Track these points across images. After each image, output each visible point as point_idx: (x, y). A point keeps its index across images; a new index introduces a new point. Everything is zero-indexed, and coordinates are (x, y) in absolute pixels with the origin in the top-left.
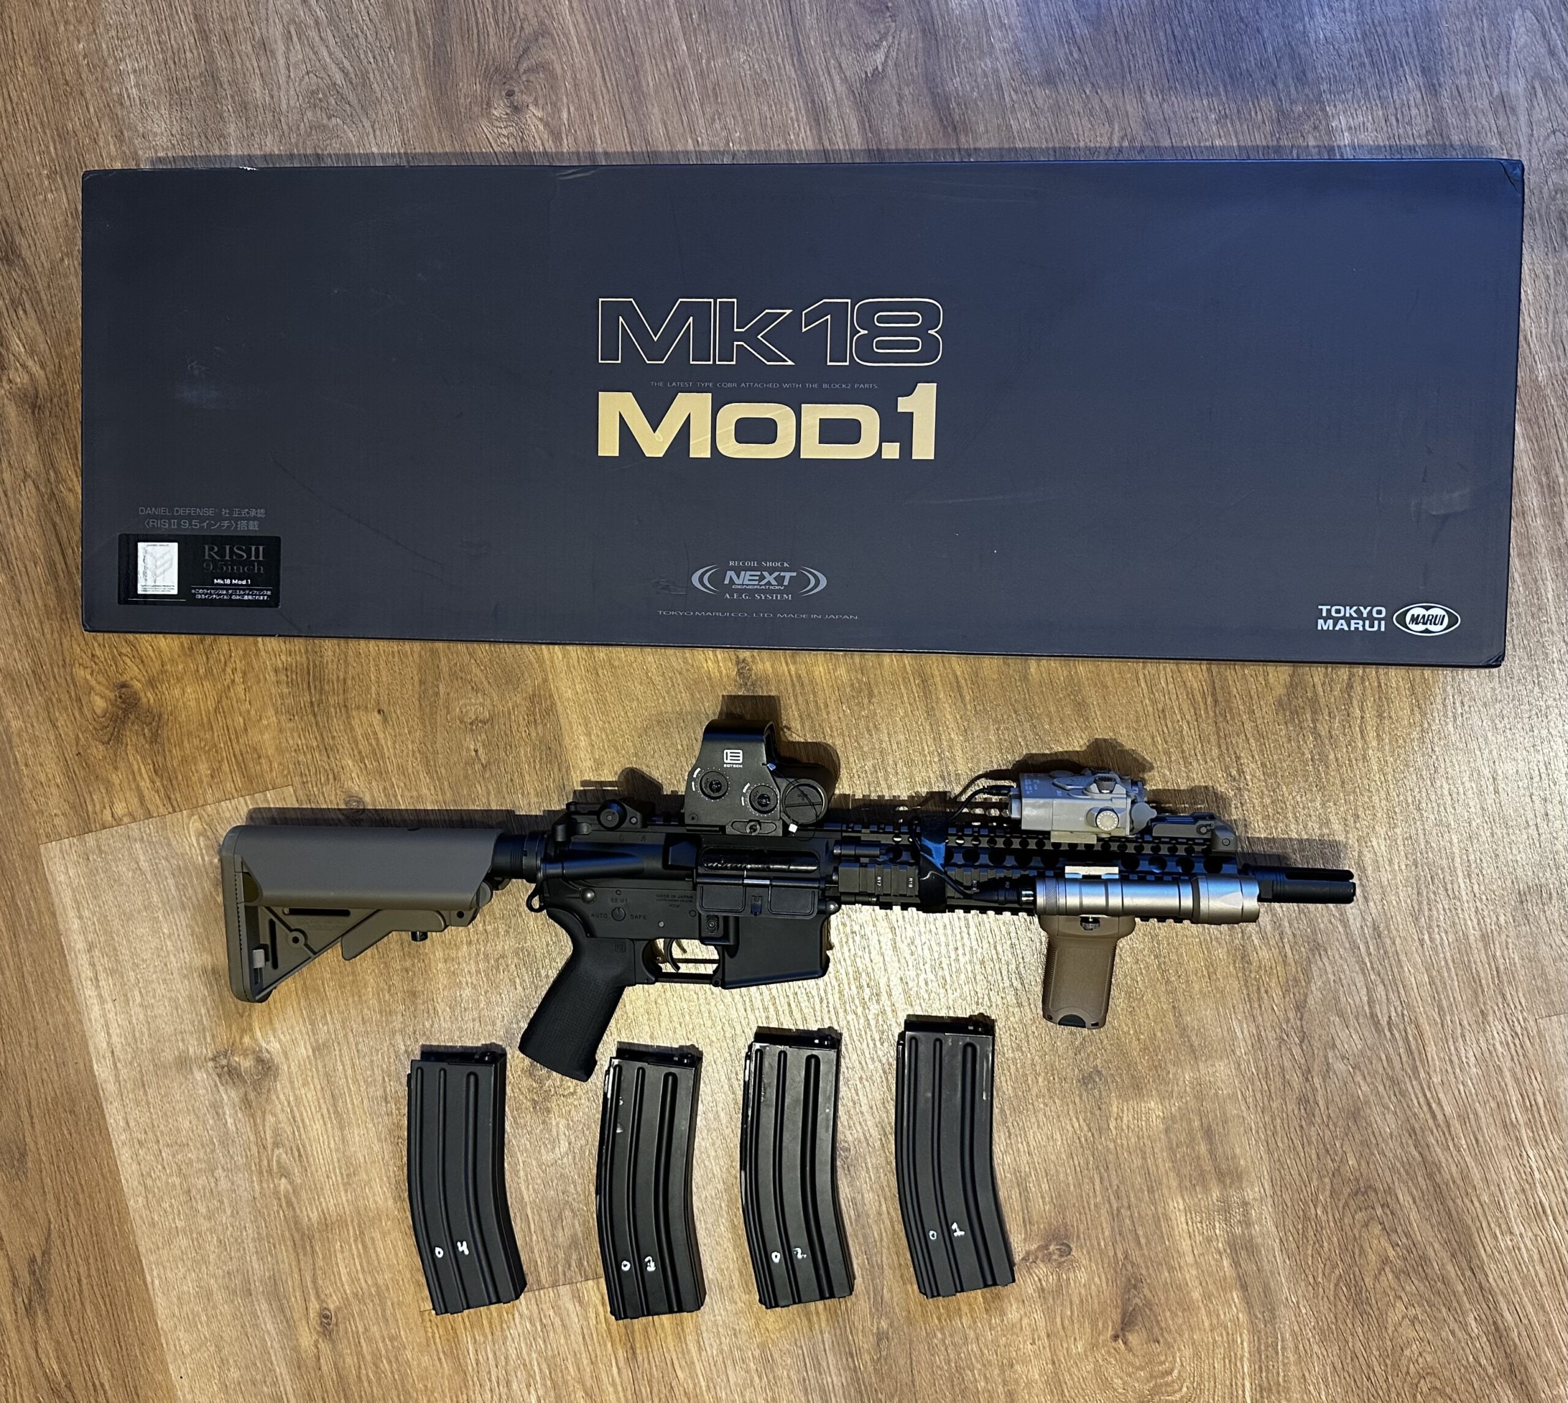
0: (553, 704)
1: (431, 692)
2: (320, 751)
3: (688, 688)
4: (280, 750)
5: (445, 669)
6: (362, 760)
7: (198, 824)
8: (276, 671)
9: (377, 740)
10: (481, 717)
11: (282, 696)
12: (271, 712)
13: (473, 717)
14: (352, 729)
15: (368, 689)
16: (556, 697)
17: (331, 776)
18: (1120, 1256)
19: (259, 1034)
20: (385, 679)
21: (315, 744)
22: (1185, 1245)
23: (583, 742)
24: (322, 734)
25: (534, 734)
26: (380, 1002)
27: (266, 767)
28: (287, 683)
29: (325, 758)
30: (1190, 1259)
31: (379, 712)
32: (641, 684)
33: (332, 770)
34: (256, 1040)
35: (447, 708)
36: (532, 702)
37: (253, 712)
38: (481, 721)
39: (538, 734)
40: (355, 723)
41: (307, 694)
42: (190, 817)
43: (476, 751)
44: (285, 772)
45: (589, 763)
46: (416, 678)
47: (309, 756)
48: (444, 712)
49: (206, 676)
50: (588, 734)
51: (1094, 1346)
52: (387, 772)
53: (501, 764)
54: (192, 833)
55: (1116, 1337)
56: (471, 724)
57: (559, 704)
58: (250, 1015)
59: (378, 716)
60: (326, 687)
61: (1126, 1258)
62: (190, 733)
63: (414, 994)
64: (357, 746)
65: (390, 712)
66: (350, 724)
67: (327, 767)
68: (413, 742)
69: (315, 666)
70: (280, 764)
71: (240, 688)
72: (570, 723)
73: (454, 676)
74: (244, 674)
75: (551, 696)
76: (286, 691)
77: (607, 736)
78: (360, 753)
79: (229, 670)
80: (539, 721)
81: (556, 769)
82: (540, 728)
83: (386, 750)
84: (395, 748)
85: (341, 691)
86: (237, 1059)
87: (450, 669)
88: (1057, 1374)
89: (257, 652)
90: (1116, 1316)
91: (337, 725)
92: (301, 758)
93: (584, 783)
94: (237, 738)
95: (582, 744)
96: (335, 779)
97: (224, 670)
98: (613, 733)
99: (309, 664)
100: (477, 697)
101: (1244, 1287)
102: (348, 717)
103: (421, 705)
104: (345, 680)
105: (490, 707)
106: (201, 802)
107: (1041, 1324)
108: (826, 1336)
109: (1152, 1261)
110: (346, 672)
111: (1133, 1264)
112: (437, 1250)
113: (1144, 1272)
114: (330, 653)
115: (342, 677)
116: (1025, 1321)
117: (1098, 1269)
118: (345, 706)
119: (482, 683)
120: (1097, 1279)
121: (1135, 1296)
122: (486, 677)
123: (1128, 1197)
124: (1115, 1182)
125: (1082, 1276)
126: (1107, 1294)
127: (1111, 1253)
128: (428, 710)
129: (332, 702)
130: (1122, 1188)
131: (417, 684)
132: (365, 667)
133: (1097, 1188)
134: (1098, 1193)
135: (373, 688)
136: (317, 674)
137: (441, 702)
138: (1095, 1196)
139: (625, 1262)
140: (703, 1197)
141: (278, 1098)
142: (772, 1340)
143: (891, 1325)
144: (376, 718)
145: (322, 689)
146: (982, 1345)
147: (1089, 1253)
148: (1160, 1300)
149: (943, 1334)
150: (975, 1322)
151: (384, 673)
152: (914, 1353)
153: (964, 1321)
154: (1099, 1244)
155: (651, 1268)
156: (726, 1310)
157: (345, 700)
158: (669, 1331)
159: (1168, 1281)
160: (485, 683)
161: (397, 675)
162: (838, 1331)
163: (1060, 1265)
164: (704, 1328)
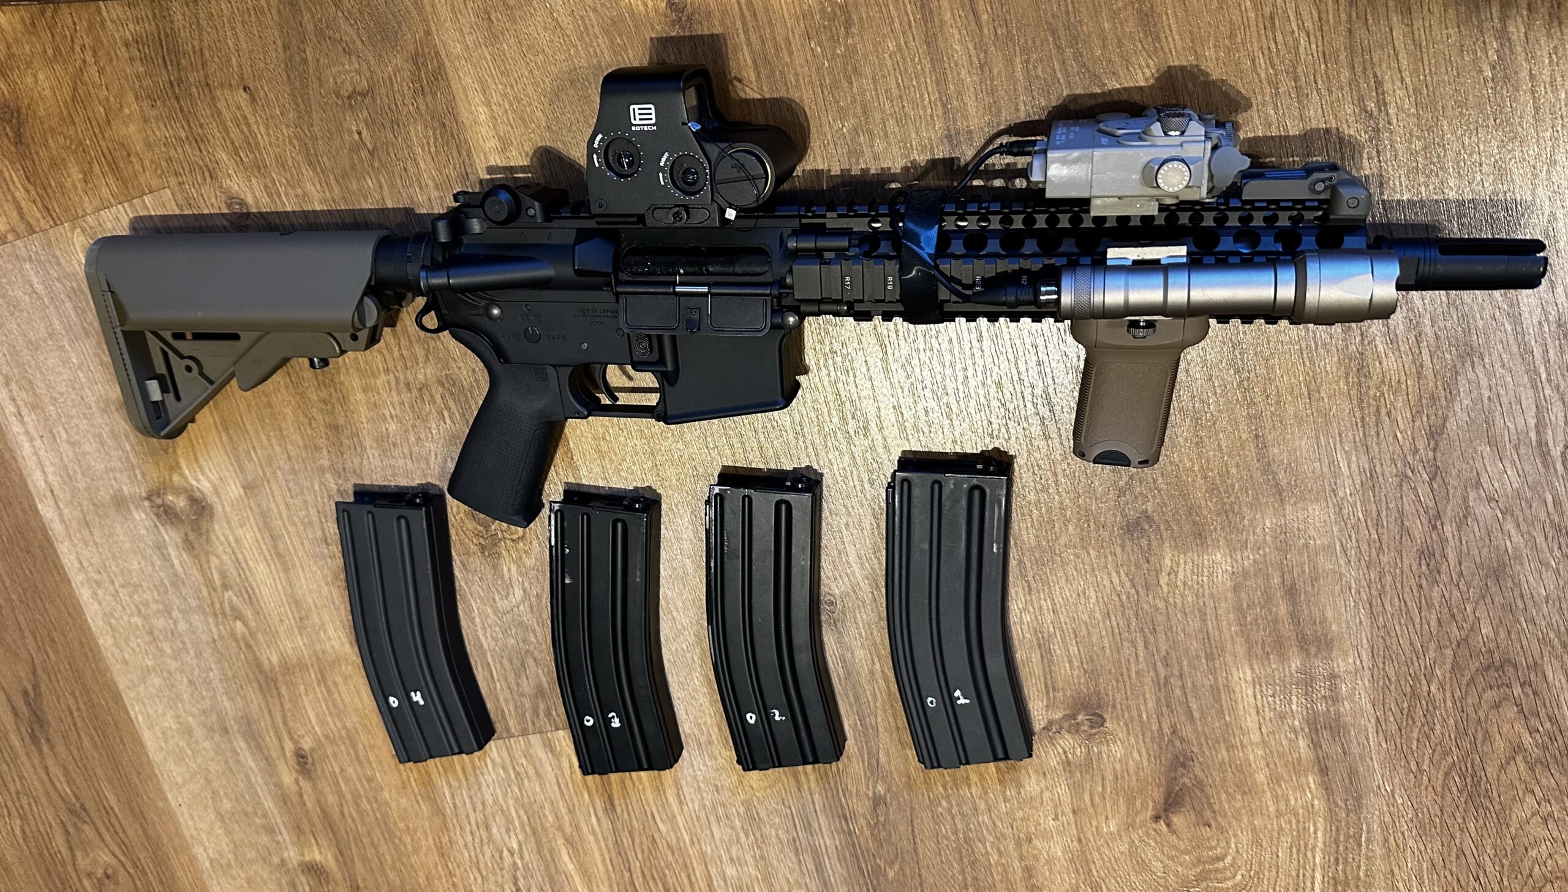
0: (441, 65)
1: (298, 59)
2: (190, 144)
3: (607, 32)
4: (149, 146)
5: (310, 28)
6: (237, 154)
7: (82, 238)
8: (127, 45)
9: (248, 125)
10: (359, 89)
11: (138, 77)
12: (130, 97)
13: (350, 89)
14: (220, 114)
15: (229, 60)
16: (443, 54)
17: (207, 174)
18: (1166, 730)
19: (187, 472)
20: (244, 46)
21: (183, 135)
22: (1251, 722)
23: (482, 114)
24: (188, 122)
25: (423, 108)
26: (303, 438)
27: (138, 167)
28: (141, 60)
29: (198, 153)
30: (1255, 737)
31: (245, 89)
32: (545, 28)
33: (206, 166)
34: (186, 478)
35: (320, 79)
36: (416, 64)
37: (112, 99)
38: (359, 94)
39: (427, 105)
40: (222, 105)
41: (164, 72)
42: (73, 230)
43: (359, 133)
44: (159, 172)
45: (492, 143)
46: (279, 42)
47: (180, 151)
48: (316, 85)
49: (55, 56)
50: (488, 104)
51: (1130, 826)
52: (265, 166)
53: (391, 150)
54: (79, 250)
55: (1156, 818)
56: (349, 97)
57: (448, 64)
58: (174, 452)
59: (244, 95)
60: (183, 62)
61: (1174, 732)
62: (53, 130)
63: (335, 428)
64: (227, 133)
65: (256, 87)
66: (216, 107)
67: (201, 163)
68: (287, 126)
69: (167, 35)
70: (152, 162)
71: (93, 70)
72: (464, 88)
73: (320, 34)
74: (95, 51)
75: (437, 53)
76: (141, 69)
77: (511, 104)
78: (232, 143)
79: (78, 49)
80: (427, 89)
81: (455, 153)
82: (429, 98)
83: (259, 137)
84: (269, 135)
85: (200, 66)
86: (170, 498)
87: (316, 26)
88: (1083, 853)
89: (103, 22)
90: (1158, 795)
91: (203, 110)
92: (172, 153)
93: (490, 170)
94: (101, 132)
95: (482, 118)
96: (211, 177)
97: (73, 48)
98: (519, 100)
99: (159, 33)
100: (350, 62)
101: (1324, 771)
102: (213, 98)
103: (289, 77)
104: (201, 50)
105: (368, 74)
106: (81, 213)
107: (1066, 799)
108: (816, 797)
109: (1206, 738)
110: (201, 41)
111: (1182, 740)
112: (391, 699)
113: (1195, 750)
114: (180, 17)
115: (197, 48)
116: (1046, 795)
117: (1137, 743)
118: (208, 84)
119: (354, 43)
120: (1136, 755)
121: (1183, 775)
122: (358, 34)
123: (1180, 664)
124: (1164, 647)
125: (1118, 750)
126: (1147, 770)
127: (1155, 727)
128: (298, 84)
129: (192, 80)
130: (1173, 653)
131: (280, 50)
132: (221, 33)
133: (1141, 654)
134: (1141, 659)
135: (234, 59)
136: (171, 46)
137: (311, 70)
138: (1137, 662)
139: (587, 718)
140: (673, 649)
141: (218, 539)
142: (758, 799)
143: (889, 790)
144: (242, 97)
145: (179, 65)
146: (995, 818)
147: (1127, 725)
148: (1214, 781)
149: (949, 803)
150: (986, 793)
151: (242, 38)
152: (916, 822)
153: (973, 790)
154: (1140, 716)
155: (616, 724)
156: (705, 765)
157: (206, 76)
158: (647, 785)
159: (1226, 760)
160: (358, 42)
161: (257, 39)
162: (829, 794)
163: (1090, 737)
164: (683, 783)
